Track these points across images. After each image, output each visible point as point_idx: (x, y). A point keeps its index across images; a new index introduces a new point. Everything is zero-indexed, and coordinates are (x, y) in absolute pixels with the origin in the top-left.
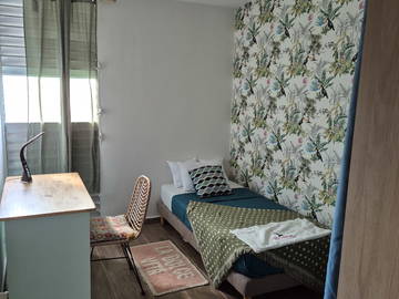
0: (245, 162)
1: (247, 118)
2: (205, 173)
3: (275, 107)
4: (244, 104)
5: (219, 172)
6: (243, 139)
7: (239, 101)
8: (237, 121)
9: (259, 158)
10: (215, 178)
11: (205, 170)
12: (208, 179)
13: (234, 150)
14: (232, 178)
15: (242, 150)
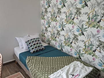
0: (48, 35)
1: (48, 17)
2: (33, 42)
3: (61, 12)
4: (46, 11)
5: (38, 41)
6: (47, 26)
7: (44, 10)
8: (44, 19)
9: (54, 34)
10: (37, 44)
11: (33, 40)
12: (34, 44)
13: (43, 30)
14: (43, 41)
15: (46, 30)
